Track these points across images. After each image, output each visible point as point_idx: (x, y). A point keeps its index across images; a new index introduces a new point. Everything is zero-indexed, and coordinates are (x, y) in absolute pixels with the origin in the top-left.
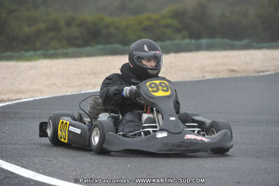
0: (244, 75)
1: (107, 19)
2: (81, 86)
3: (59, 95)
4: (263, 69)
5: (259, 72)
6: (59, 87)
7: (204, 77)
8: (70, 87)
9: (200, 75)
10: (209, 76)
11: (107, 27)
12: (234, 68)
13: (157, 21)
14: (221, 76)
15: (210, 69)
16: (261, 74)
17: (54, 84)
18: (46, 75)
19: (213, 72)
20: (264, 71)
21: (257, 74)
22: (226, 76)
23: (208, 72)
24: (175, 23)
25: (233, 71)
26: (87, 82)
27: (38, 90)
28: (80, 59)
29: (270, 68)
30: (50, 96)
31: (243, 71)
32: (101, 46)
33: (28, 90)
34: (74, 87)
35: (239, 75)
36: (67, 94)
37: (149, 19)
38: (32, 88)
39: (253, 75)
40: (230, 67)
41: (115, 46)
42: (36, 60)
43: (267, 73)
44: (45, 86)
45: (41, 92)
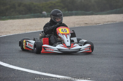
0: (91, 25)
1: (35, 3)
2: (25, 30)
3: (17, 34)
4: (98, 23)
5: (97, 24)
6: (17, 31)
7: (75, 26)
8: (21, 30)
9: (73, 25)
10: (76, 26)
12: (87, 22)
13: (54, 4)
14: (81, 26)
15: (77, 23)
16: (98, 25)
17: (15, 29)
18: (11, 26)
19: (78, 24)
20: (99, 24)
21: (96, 25)
22: (84, 26)
23: (76, 24)
25: (86, 24)
26: (28, 28)
27: (8, 32)
28: (24, 19)
29: (101, 22)
31: (90, 23)
32: (33, 14)
33: (4, 32)
34: (23, 30)
35: (89, 25)
36: (20, 33)
38: (6, 31)
39: (94, 25)
40: (85, 22)
41: (38, 14)
42: (7, 20)
43: (100, 24)
44: (11, 30)
45: (10, 33)
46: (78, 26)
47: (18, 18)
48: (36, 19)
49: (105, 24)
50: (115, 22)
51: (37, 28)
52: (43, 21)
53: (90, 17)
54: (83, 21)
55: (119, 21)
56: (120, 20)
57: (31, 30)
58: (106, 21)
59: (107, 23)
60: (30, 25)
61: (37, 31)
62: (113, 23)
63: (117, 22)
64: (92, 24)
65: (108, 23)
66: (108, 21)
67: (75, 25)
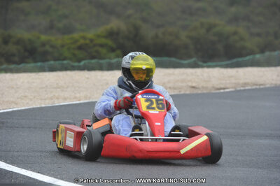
0: (205, 92)
1: (44, 38)
2: (51, 99)
3: (34, 106)
4: (222, 86)
8: (41, 99)
11: (43, 45)
12: (194, 85)
13: (91, 40)
14: (182, 93)
15: (171, 85)
16: (222, 91)
17: (25, 97)
18: (13, 88)
19: (175, 89)
20: (224, 89)
21: (218, 91)
22: (188, 92)
23: (170, 88)
24: (109, 42)
25: (193, 87)
26: (57, 95)
27: (13, 102)
29: (228, 86)
30: (27, 108)
31: (203, 87)
33: (3, 101)
34: (45, 99)
35: (200, 92)
37: (84, 38)
39: (213, 92)
40: (190, 84)
41: (65, 62)
43: (226, 90)
44: (18, 98)
45: (16, 104)
47: (11, 71)
48: (69, 73)
49: (238, 89)
50: (262, 87)
51: (78, 95)
52: (88, 78)
53: (198, 71)
54: (183, 81)
55: (272, 84)
56: (274, 82)
57: (65, 99)
58: (241, 82)
59: (242, 87)
60: (59, 88)
61: (81, 102)
62: (258, 87)
63: (268, 86)
64: (206, 88)
65: (247, 88)
66: (246, 84)
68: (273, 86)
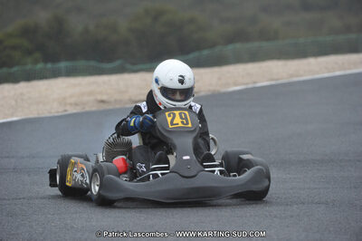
46: (75, 111)
53: (114, 79)
54: (90, 94)
55: (209, 91)
56: (212, 88)
64: (120, 101)
67: (68, 108)
68: (209, 93)
